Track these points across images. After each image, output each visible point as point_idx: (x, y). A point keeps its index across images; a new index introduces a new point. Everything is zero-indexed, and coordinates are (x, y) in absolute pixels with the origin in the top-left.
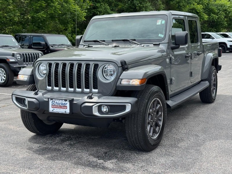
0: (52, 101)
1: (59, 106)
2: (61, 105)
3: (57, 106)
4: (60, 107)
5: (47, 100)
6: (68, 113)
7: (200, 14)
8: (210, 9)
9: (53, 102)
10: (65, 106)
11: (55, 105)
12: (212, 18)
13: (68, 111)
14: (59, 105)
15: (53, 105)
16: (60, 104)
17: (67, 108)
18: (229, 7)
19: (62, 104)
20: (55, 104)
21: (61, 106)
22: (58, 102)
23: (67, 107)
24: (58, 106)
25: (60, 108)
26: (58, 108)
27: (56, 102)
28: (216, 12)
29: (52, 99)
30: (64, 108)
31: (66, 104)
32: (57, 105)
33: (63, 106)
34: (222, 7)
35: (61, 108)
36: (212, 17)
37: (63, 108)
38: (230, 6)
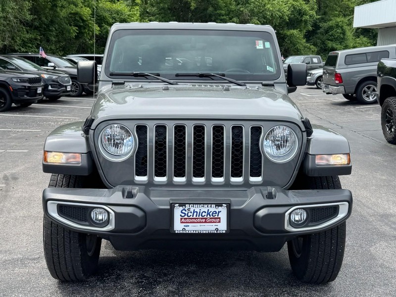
0: (181, 208)
1: (202, 219)
2: (205, 217)
3: (195, 219)
4: (204, 220)
5: (168, 207)
6: (224, 232)
7: (87, 23)
8: (101, 16)
9: (184, 211)
10: (216, 217)
11: (191, 217)
12: (105, 31)
13: (222, 227)
14: (200, 217)
15: (186, 217)
16: (204, 214)
17: (219, 222)
18: (129, 16)
19: (208, 214)
20: (189, 214)
21: (206, 219)
22: (197, 210)
23: (220, 218)
24: (198, 219)
25: (202, 222)
26: (197, 222)
27: (192, 210)
28: (111, 22)
29: (181, 205)
30: (214, 222)
31: (219, 212)
32: (195, 217)
33: (210, 218)
34: (118, 15)
35: (206, 222)
36: (105, 29)
37: (211, 222)
38: (130, 14)
